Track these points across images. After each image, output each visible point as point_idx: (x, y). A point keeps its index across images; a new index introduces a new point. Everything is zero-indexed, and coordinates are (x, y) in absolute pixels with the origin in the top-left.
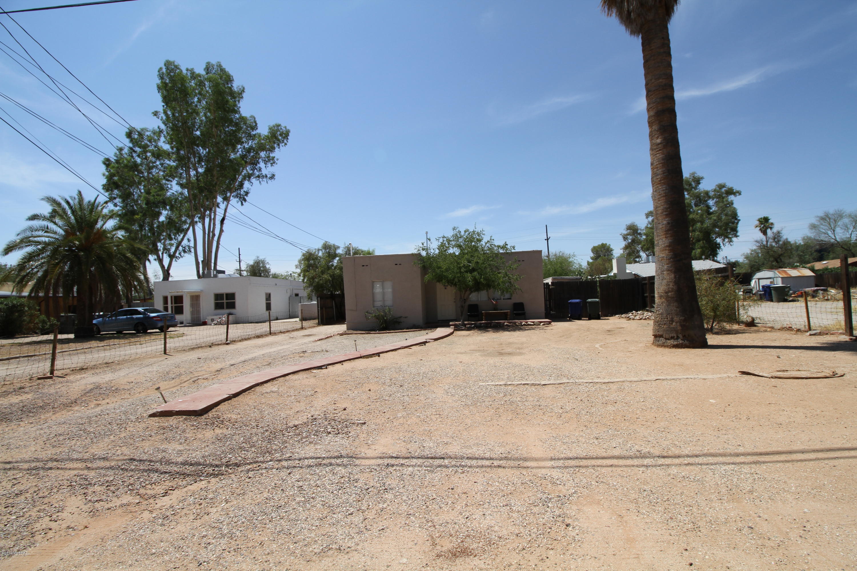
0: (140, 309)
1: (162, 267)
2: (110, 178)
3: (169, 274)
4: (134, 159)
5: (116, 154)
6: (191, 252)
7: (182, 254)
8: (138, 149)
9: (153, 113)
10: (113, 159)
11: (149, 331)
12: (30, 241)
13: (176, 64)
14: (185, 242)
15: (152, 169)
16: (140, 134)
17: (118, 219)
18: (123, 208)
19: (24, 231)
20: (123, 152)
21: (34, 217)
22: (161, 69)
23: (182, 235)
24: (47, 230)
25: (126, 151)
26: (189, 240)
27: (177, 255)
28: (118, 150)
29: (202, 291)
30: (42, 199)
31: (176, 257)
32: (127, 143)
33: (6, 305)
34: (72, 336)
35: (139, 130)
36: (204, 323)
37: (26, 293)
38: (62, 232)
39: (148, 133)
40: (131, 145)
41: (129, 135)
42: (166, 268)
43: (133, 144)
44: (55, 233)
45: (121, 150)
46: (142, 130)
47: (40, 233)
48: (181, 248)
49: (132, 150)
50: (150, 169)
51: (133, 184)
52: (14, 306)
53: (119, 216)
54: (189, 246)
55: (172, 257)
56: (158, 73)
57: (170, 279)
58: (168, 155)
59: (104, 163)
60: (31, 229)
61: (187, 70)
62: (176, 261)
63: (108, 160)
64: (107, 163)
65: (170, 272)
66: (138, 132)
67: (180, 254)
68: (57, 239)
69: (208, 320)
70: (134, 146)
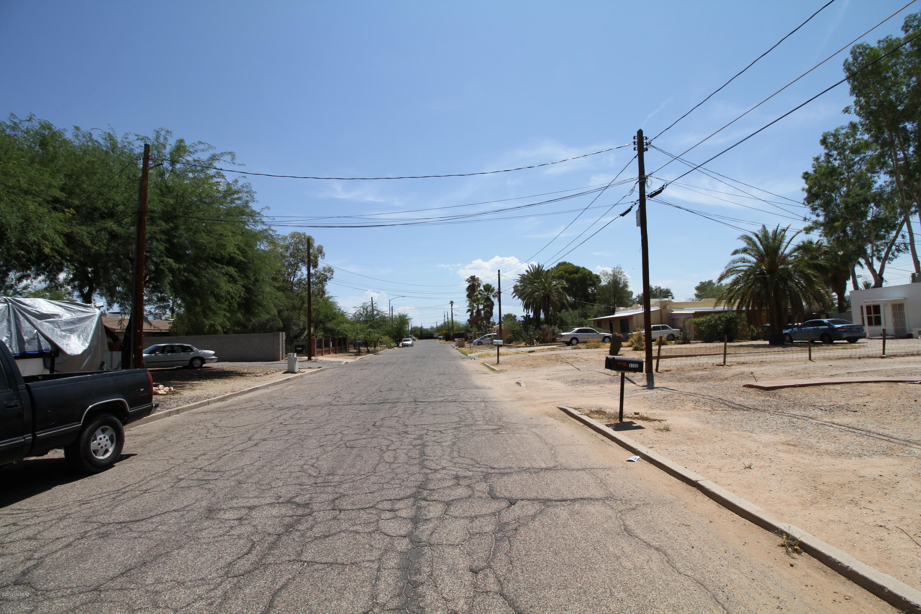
0: (826, 321)
1: (873, 271)
2: (809, 191)
3: (882, 279)
4: (831, 163)
5: (813, 164)
6: (908, 250)
7: (896, 253)
8: (835, 153)
9: (843, 111)
10: (811, 170)
11: (835, 342)
12: (734, 271)
13: (865, 44)
14: (899, 240)
15: (853, 166)
16: (835, 136)
17: (822, 228)
18: (826, 216)
19: (729, 264)
20: (820, 160)
21: (736, 252)
22: (846, 60)
23: (894, 233)
24: (744, 260)
25: (822, 158)
26: (903, 236)
27: (890, 256)
28: (814, 161)
29: (905, 299)
30: (739, 238)
31: (889, 259)
32: (821, 151)
33: (726, 318)
34: (767, 342)
35: (833, 132)
36: (910, 336)
37: (735, 308)
38: (754, 260)
39: (843, 131)
40: (826, 151)
41: (824, 142)
42: (878, 272)
43: (828, 149)
44: (750, 262)
45: (817, 159)
46: (836, 130)
47: (740, 264)
48: (894, 248)
49: (828, 155)
50: (849, 167)
51: (834, 189)
52: (731, 318)
53: (822, 224)
54: (905, 244)
55: (884, 260)
56: (843, 67)
57: (884, 285)
58: (867, 145)
59: (804, 178)
60: (734, 262)
61: (879, 42)
62: (890, 263)
63: (806, 173)
64: (806, 176)
65: (884, 276)
66: (832, 135)
67: (893, 254)
68: (751, 266)
69: (914, 332)
70: (830, 151)
